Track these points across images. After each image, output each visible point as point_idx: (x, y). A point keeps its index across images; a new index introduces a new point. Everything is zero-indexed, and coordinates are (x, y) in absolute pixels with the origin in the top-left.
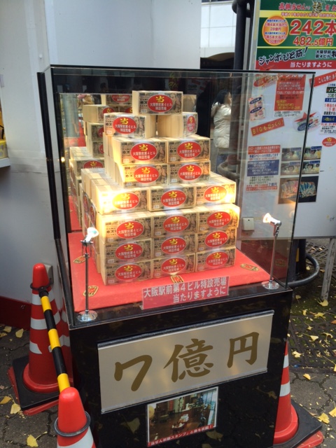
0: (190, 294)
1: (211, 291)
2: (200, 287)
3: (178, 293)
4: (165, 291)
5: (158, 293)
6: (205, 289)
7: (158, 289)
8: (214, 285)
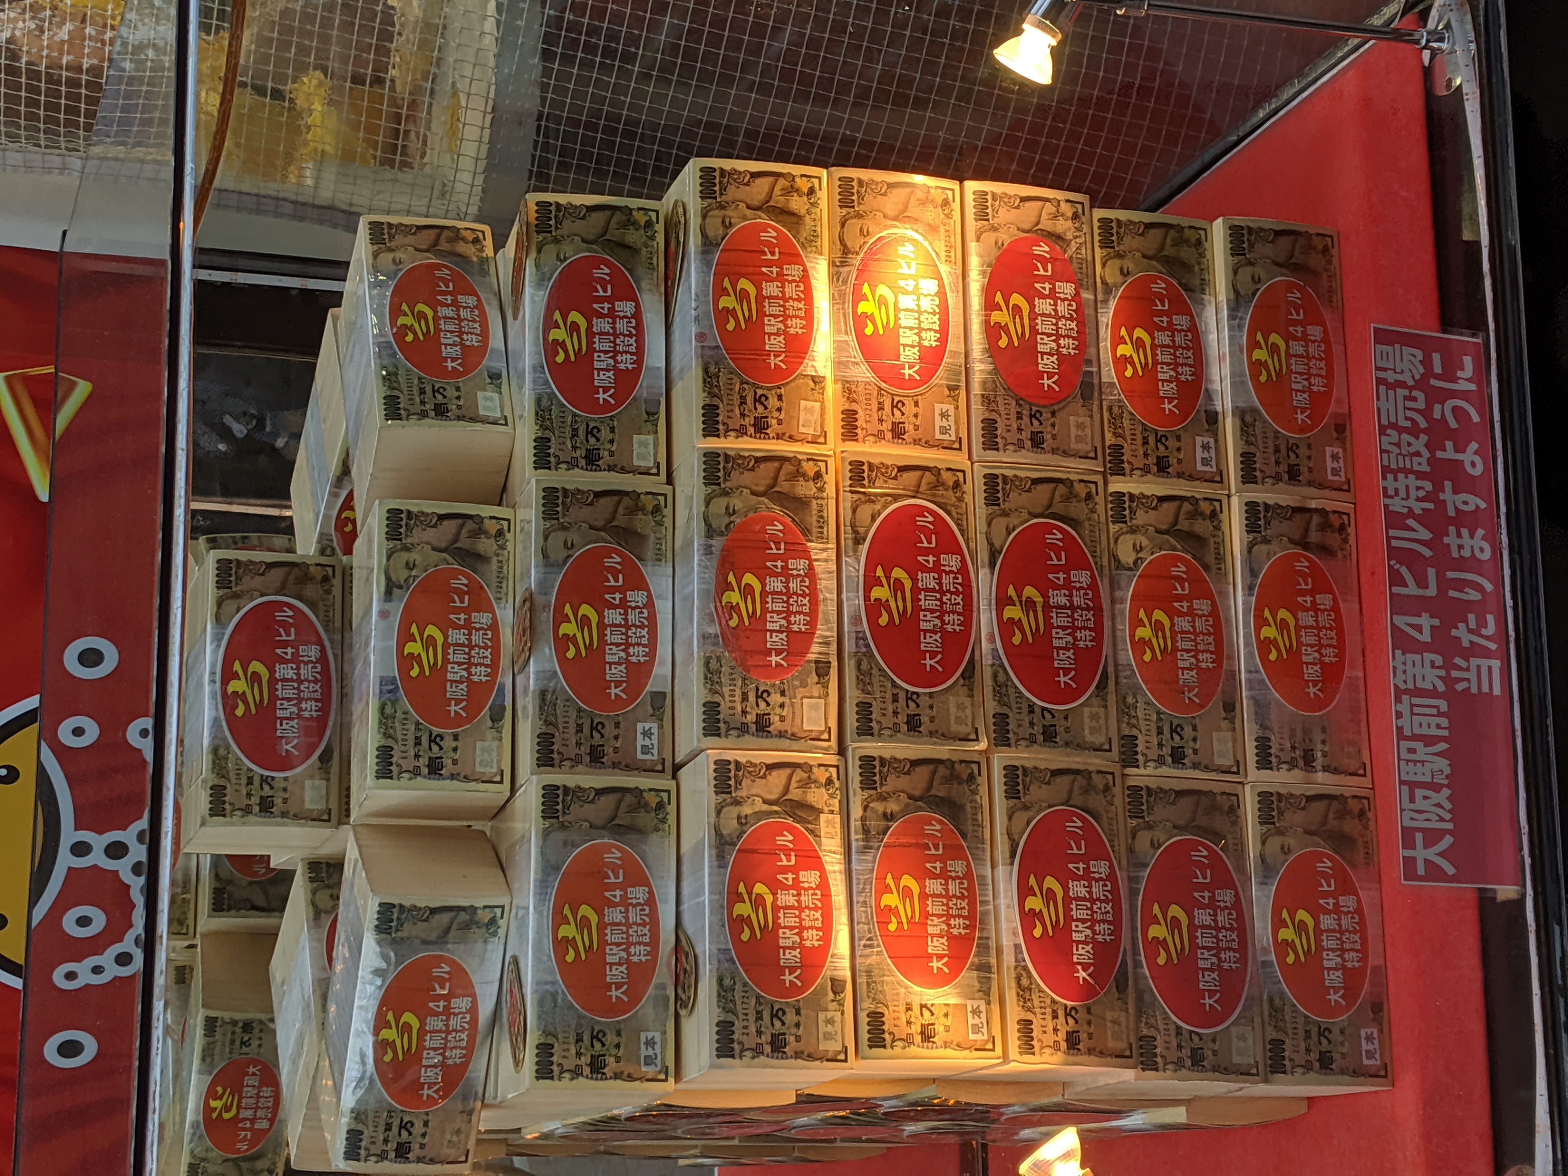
0: (1460, 585)
1: (1449, 453)
2: (1424, 519)
3: (1448, 666)
4: (1429, 741)
5: (1436, 788)
6: (1439, 488)
7: (1413, 786)
8: (1414, 431)
